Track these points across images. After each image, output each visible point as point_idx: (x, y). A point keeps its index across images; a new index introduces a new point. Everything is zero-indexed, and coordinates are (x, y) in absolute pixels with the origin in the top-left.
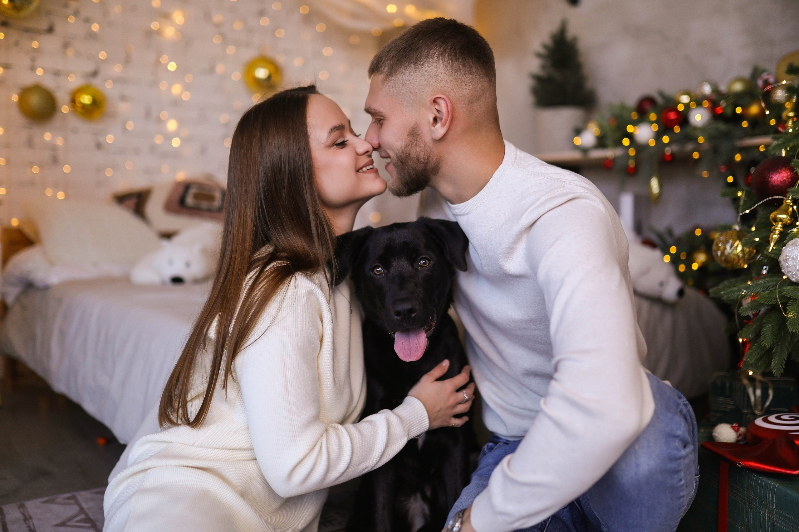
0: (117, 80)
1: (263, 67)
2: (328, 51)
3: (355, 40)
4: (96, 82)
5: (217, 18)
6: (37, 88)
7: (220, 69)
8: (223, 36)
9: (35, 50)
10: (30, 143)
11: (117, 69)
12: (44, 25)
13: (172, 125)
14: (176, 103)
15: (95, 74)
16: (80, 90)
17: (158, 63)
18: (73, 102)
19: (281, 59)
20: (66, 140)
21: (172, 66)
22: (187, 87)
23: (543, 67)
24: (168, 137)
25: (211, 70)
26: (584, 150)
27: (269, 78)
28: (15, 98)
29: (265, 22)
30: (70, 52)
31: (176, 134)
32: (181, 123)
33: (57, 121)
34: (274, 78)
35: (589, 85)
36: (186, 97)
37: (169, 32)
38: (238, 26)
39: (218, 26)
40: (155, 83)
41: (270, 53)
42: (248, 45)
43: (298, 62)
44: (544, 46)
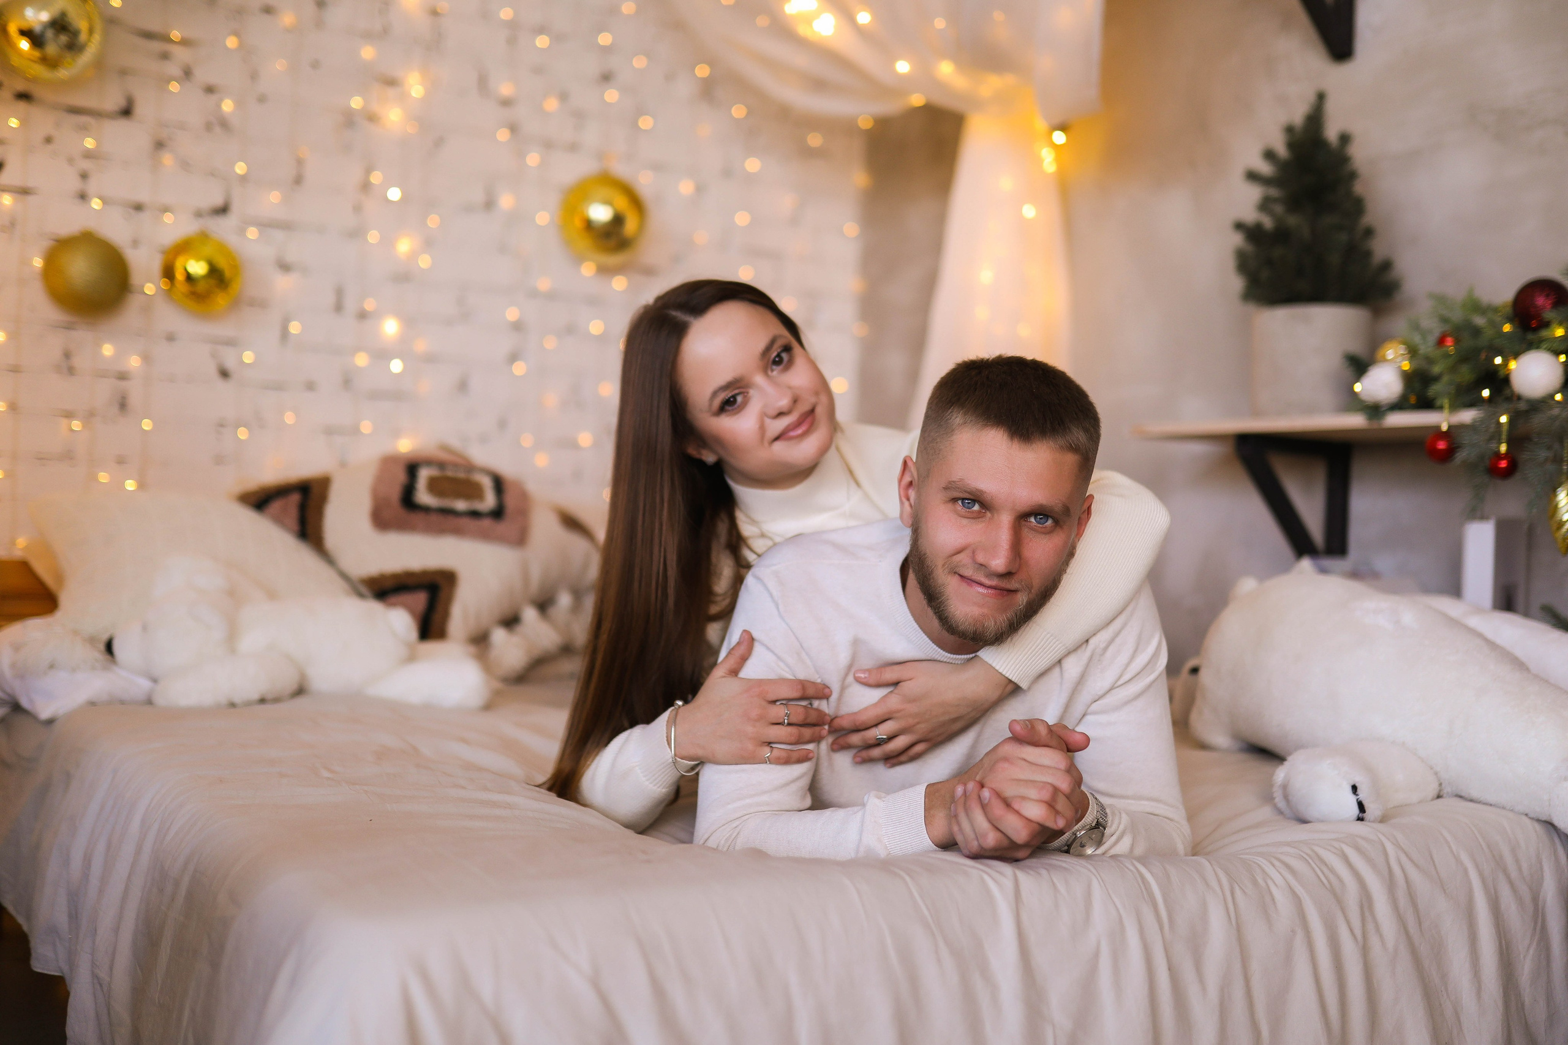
0: (266, 225)
1: (604, 199)
2: (753, 165)
3: (815, 140)
4: (223, 229)
5: (503, 86)
6: (87, 239)
7: (506, 201)
8: (514, 128)
9: (88, 155)
10: (67, 366)
11: (272, 201)
12: (113, 101)
13: (390, 327)
14: (404, 277)
15: (223, 210)
16: (184, 247)
17: (366, 186)
18: (168, 273)
19: (645, 182)
20: (146, 358)
21: (394, 194)
22: (428, 244)
23: (1265, 205)
24: (382, 355)
25: (489, 204)
26: (1375, 410)
27: (618, 220)
28: (38, 263)
29: (612, 95)
30: (168, 159)
31: (400, 350)
32: (409, 322)
33: (131, 314)
34: (630, 226)
35: (1380, 249)
36: (424, 262)
37: (394, 116)
38: (552, 104)
39: (506, 103)
40: (357, 233)
41: (621, 169)
42: (573, 147)
43: (686, 187)
44: (1269, 155)
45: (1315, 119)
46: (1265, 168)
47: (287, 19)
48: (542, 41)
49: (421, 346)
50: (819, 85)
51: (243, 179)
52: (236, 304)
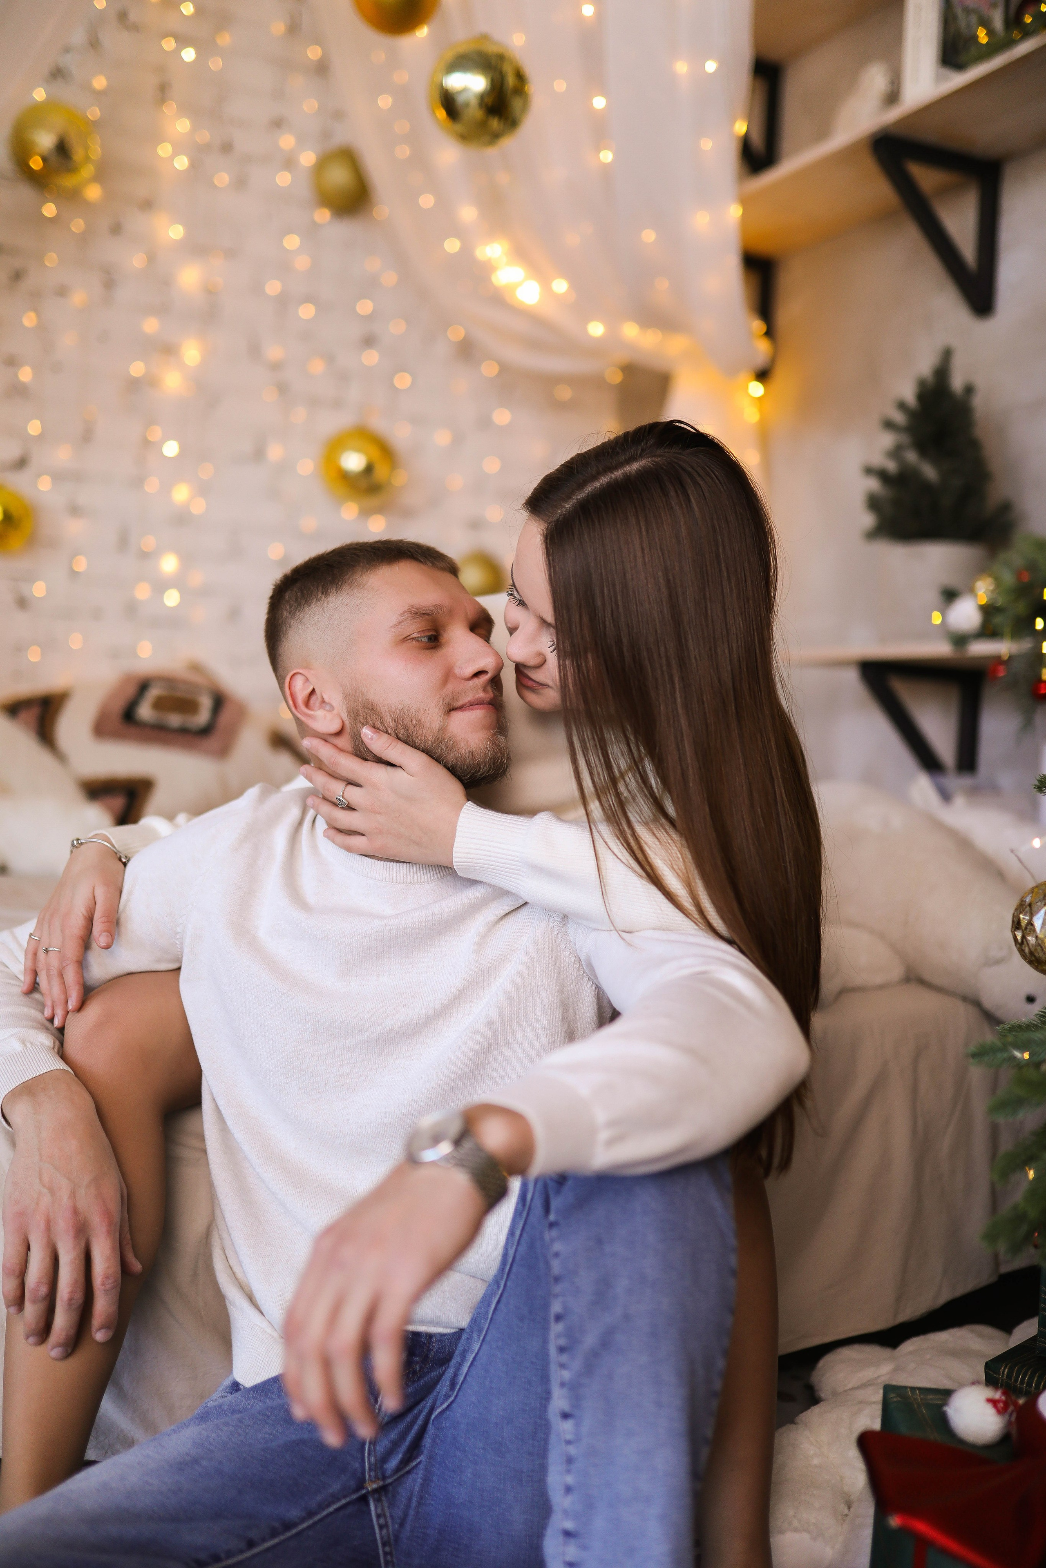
0: (58, 477)
1: (358, 450)
2: (502, 417)
3: (565, 393)
4: (20, 481)
5: (274, 352)
7: (275, 452)
8: (283, 389)
11: (63, 455)
13: (169, 564)
14: (180, 519)
15: (21, 463)
17: (146, 443)
19: (397, 434)
21: (171, 449)
22: (203, 489)
24: (161, 586)
25: (259, 454)
26: (960, 640)
27: (369, 469)
29: (371, 357)
31: (177, 582)
32: (187, 560)
34: (381, 472)
36: (198, 507)
37: (173, 382)
38: (318, 367)
39: (276, 367)
40: (138, 482)
41: (379, 424)
42: (337, 404)
43: (442, 438)
44: (902, 406)
45: (942, 372)
46: (899, 418)
47: (78, 298)
48: (307, 311)
49: (197, 578)
50: (536, 345)
51: (41, 437)
52: (32, 541)
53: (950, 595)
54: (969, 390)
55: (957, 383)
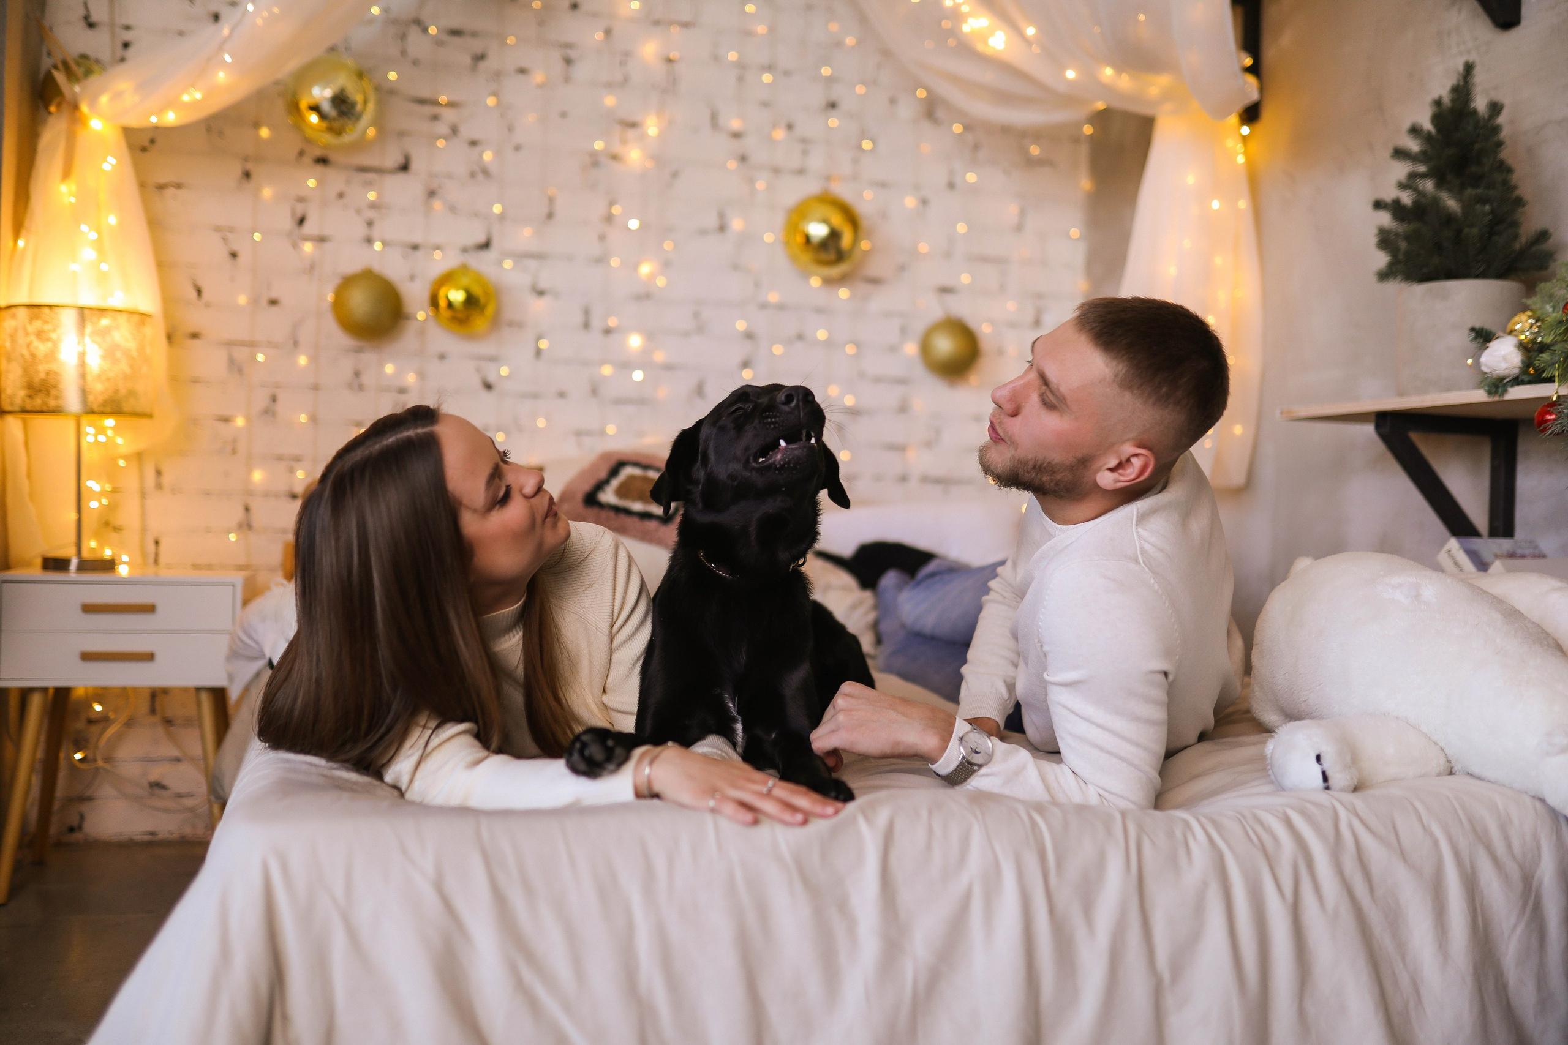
0: (520, 257)
1: (821, 217)
4: (483, 263)
5: (734, 122)
6: (368, 275)
7: (736, 224)
8: (743, 158)
9: (373, 206)
10: (356, 382)
11: (524, 236)
12: (393, 159)
13: (635, 341)
14: (645, 296)
15: (486, 245)
16: (447, 279)
17: (609, 219)
18: (434, 302)
19: (865, 201)
20: (422, 375)
21: (634, 224)
22: (666, 265)
23: (1407, 182)
24: (626, 366)
25: (722, 228)
26: (1497, 385)
27: (834, 235)
28: (330, 297)
29: (835, 122)
30: (437, 204)
31: (641, 362)
32: (650, 336)
33: (409, 338)
34: (846, 240)
36: (661, 282)
37: (634, 155)
38: (780, 134)
39: (736, 135)
40: (601, 260)
41: (843, 191)
42: (801, 172)
43: (910, 202)
44: (1416, 132)
45: (1462, 91)
46: (1414, 146)
47: (538, 77)
48: (767, 78)
49: (659, 357)
50: (1004, 98)
51: (502, 217)
52: (496, 323)
53: (1483, 337)
54: (1495, 108)
55: (1480, 104)
